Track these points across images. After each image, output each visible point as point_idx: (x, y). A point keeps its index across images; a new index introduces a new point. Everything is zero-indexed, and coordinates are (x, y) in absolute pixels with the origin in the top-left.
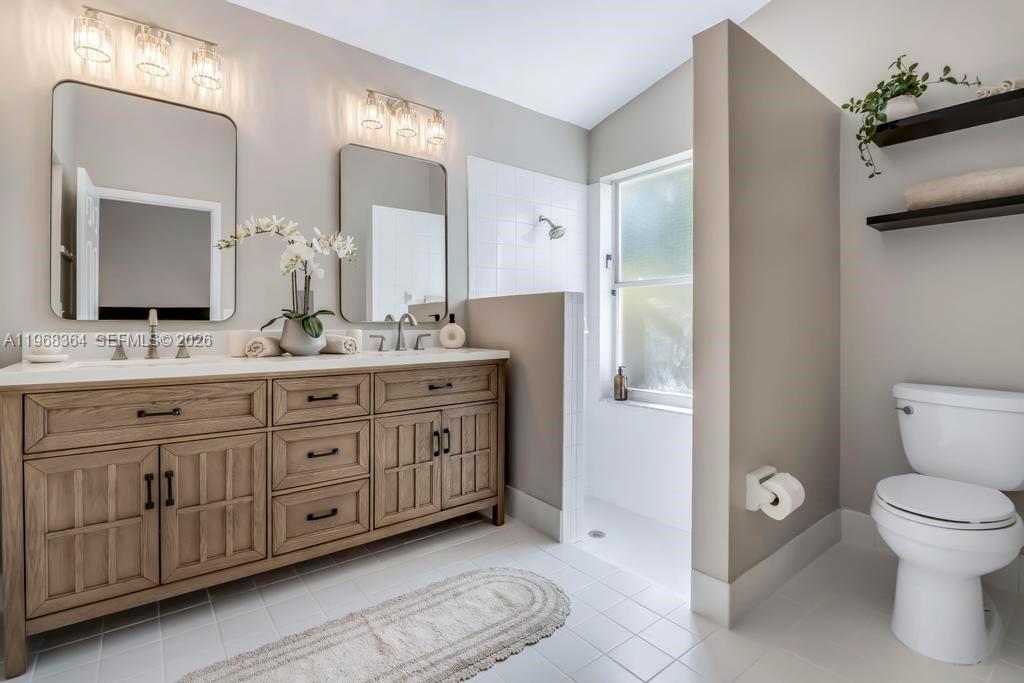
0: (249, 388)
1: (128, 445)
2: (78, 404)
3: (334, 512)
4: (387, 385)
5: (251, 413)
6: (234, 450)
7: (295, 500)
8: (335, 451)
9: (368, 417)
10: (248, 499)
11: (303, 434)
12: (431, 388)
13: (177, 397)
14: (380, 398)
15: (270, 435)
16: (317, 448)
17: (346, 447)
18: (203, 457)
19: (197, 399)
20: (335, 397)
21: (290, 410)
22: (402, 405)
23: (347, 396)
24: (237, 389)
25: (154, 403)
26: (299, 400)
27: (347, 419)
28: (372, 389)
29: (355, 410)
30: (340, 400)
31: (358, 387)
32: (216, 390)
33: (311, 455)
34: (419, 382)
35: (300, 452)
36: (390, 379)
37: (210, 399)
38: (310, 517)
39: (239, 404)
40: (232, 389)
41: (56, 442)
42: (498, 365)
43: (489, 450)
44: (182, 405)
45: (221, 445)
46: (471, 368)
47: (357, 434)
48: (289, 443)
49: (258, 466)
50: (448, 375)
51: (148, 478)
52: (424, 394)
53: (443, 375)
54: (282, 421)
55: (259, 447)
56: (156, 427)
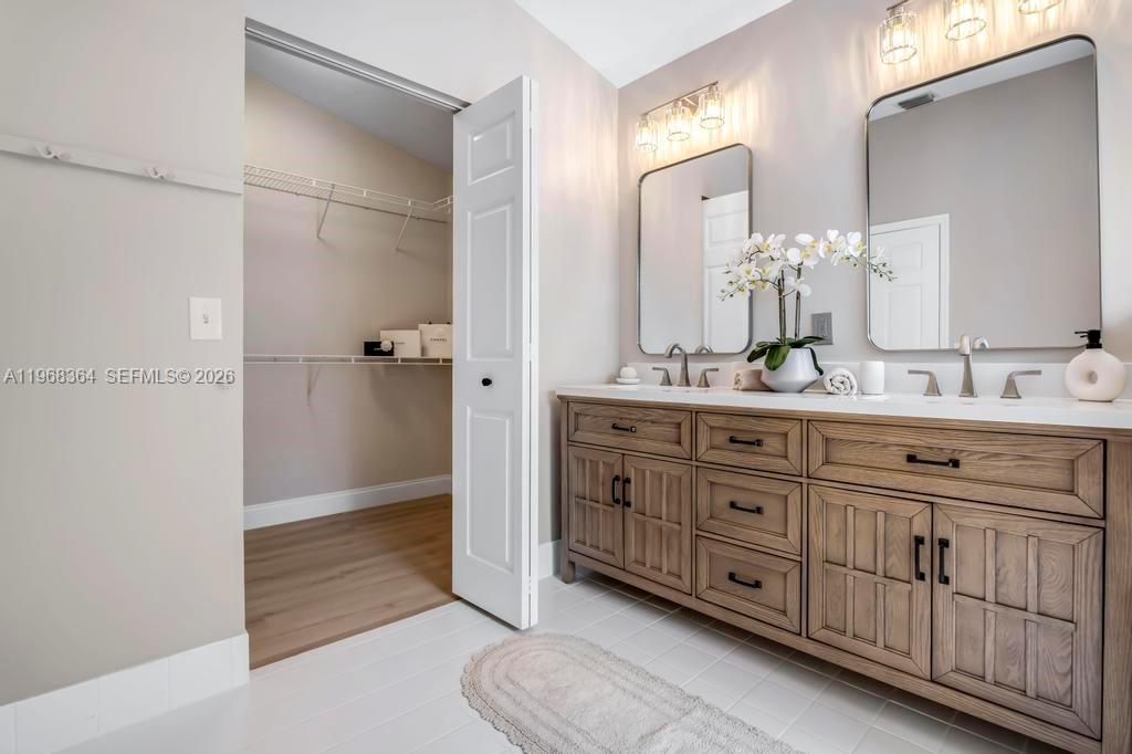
0: (680, 417)
1: (608, 449)
2: (587, 412)
3: (757, 585)
4: (827, 441)
5: (679, 443)
6: (669, 475)
7: (717, 549)
8: (759, 510)
9: (800, 480)
10: (677, 527)
11: (724, 478)
12: (911, 459)
13: (633, 417)
14: (817, 455)
15: (694, 469)
16: (742, 499)
17: (772, 509)
18: (648, 472)
19: (645, 421)
20: (759, 443)
21: (712, 447)
22: (850, 474)
23: (773, 444)
24: (669, 417)
25: (621, 419)
26: (721, 439)
27: (772, 475)
28: (805, 442)
29: (780, 464)
30: (765, 448)
31: (785, 435)
32: (654, 415)
33: (733, 505)
34: (886, 446)
35: (723, 499)
36: (833, 432)
37: (653, 422)
38: (732, 577)
39: (671, 432)
40: (665, 416)
41: (578, 436)
42: (1105, 442)
43: (1072, 625)
44: (636, 424)
45: (660, 467)
46: (1013, 437)
47: (786, 497)
48: (712, 483)
49: (685, 496)
50: (949, 444)
51: (617, 478)
52: (894, 467)
53: (936, 441)
54: (703, 458)
55: (686, 479)
56: (622, 439)
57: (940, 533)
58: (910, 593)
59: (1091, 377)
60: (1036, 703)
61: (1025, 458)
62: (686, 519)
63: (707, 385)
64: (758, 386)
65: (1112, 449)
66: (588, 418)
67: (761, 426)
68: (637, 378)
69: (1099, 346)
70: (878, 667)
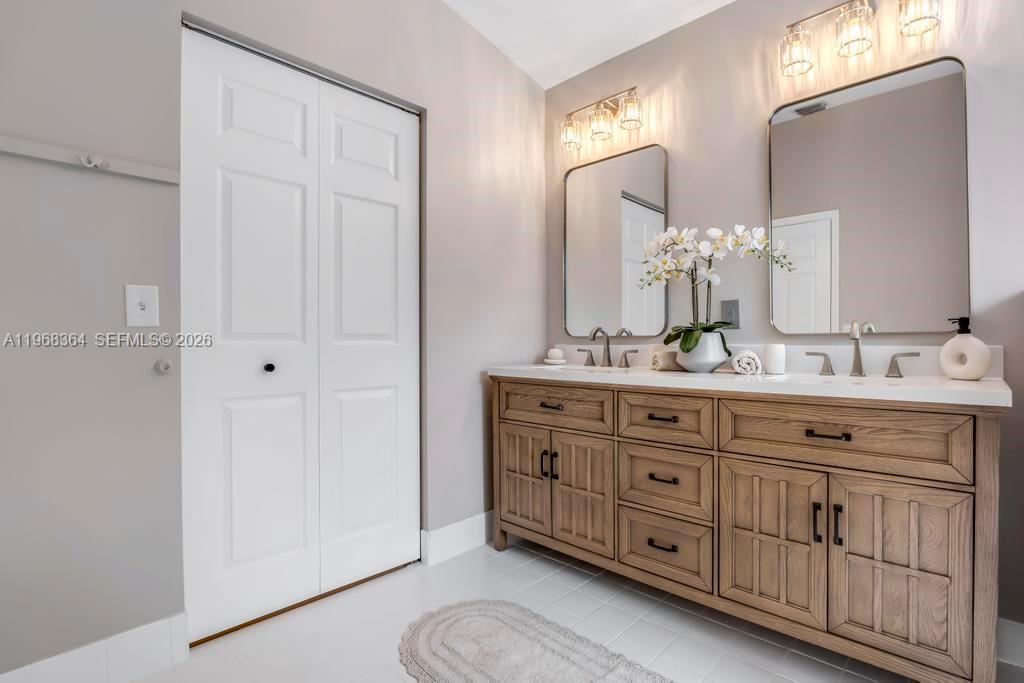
0: (603, 396)
1: (536, 425)
2: (518, 391)
3: (674, 549)
4: (736, 417)
5: (602, 420)
6: (592, 449)
7: (637, 517)
8: (675, 481)
9: (712, 453)
10: (600, 497)
11: (643, 452)
12: (810, 433)
13: (560, 396)
14: (727, 431)
15: (616, 444)
17: (687, 478)
18: (573, 447)
19: (571, 400)
20: (675, 419)
21: (632, 424)
22: (756, 448)
23: (687, 421)
24: (593, 396)
25: (549, 398)
26: (641, 416)
27: (686, 448)
28: (716, 418)
29: (694, 439)
30: (680, 424)
31: (698, 412)
32: (580, 394)
33: (652, 476)
35: (642, 471)
36: (739, 409)
37: (578, 401)
38: (651, 542)
39: (595, 409)
40: (590, 395)
41: (510, 414)
42: (974, 417)
43: (947, 580)
44: (563, 403)
45: (584, 442)
46: (897, 414)
47: (699, 469)
48: (632, 457)
49: (608, 470)
50: (843, 419)
51: (545, 453)
52: (795, 441)
53: (831, 417)
54: (625, 433)
55: (608, 453)
56: (549, 416)
57: (834, 500)
58: (809, 554)
59: (962, 359)
60: (917, 649)
61: (907, 432)
62: (608, 490)
63: (627, 365)
64: (673, 366)
65: (980, 424)
66: (518, 397)
67: (676, 404)
68: (563, 358)
69: (968, 332)
70: (780, 621)
